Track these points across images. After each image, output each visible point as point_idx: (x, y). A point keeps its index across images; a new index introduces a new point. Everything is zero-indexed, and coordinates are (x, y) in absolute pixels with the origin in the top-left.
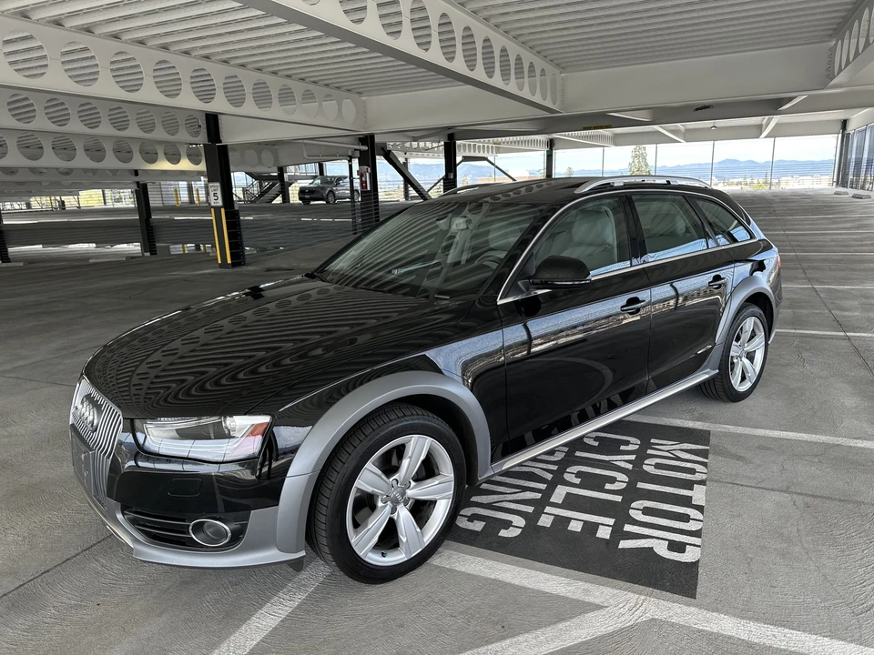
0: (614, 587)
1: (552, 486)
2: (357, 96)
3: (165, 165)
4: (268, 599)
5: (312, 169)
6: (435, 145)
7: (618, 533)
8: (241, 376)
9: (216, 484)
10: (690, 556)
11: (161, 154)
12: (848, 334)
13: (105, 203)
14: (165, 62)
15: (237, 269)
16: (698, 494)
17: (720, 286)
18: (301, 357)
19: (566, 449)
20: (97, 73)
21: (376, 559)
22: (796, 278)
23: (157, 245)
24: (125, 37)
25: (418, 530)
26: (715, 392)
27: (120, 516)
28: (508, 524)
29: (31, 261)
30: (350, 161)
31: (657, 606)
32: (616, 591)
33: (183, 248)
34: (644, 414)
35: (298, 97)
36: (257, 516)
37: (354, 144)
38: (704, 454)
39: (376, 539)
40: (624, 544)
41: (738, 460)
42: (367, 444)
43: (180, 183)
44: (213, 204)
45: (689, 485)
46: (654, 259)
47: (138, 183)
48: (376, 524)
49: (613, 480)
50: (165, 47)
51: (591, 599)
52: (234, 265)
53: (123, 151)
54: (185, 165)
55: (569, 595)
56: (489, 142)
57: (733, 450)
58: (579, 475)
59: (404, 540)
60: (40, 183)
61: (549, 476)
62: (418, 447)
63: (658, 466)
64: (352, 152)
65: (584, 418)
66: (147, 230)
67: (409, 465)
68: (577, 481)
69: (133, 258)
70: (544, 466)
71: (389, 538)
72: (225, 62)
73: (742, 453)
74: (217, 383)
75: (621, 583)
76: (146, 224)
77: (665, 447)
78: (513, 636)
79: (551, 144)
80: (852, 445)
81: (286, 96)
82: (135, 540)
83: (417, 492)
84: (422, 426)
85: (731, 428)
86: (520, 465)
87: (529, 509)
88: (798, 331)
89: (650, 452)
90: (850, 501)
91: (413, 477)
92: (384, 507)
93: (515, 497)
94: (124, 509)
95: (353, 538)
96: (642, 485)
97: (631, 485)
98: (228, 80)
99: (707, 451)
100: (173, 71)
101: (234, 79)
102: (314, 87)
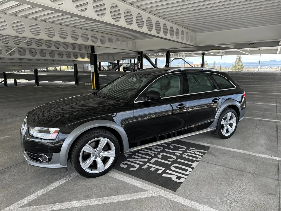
0: (154, 186)
1: (153, 158)
2: (133, 40)
3: (80, 59)
7: (164, 172)
8: (53, 118)
10: (181, 180)
11: (79, 56)
12: (278, 121)
13: (68, 70)
14: (74, 31)
16: (194, 165)
17: (216, 102)
19: (163, 148)
20: (55, 34)
21: (89, 171)
22: (272, 102)
23: (79, 82)
24: (63, 24)
25: (103, 164)
27: (25, 152)
29: (45, 86)
30: (135, 59)
31: (163, 192)
33: (89, 84)
35: (114, 40)
36: (55, 155)
37: (136, 54)
38: (204, 153)
39: (89, 165)
40: (164, 175)
41: (214, 156)
42: (87, 138)
44: (91, 71)
45: (193, 161)
47: (74, 64)
48: (90, 161)
49: (171, 158)
51: (145, 189)
53: (68, 55)
54: (86, 59)
55: (140, 187)
57: (214, 153)
59: (98, 167)
60: (48, 63)
61: (153, 155)
62: (104, 141)
63: (187, 155)
64: (135, 57)
66: (76, 78)
67: (100, 146)
68: (161, 157)
69: (71, 86)
72: (92, 31)
73: (216, 154)
75: (157, 185)
76: (76, 76)
77: (193, 150)
78: (118, 195)
80: (254, 155)
81: (110, 40)
82: (28, 159)
83: (104, 154)
84: (105, 135)
85: (218, 147)
87: (142, 163)
88: (261, 119)
89: (188, 151)
90: (241, 171)
91: (102, 150)
92: (93, 157)
93: (140, 160)
94: (26, 150)
95: (82, 164)
96: (179, 160)
97: (176, 160)
98: (92, 36)
99: (206, 153)
100: (76, 33)
101: (95, 35)
102: (119, 38)
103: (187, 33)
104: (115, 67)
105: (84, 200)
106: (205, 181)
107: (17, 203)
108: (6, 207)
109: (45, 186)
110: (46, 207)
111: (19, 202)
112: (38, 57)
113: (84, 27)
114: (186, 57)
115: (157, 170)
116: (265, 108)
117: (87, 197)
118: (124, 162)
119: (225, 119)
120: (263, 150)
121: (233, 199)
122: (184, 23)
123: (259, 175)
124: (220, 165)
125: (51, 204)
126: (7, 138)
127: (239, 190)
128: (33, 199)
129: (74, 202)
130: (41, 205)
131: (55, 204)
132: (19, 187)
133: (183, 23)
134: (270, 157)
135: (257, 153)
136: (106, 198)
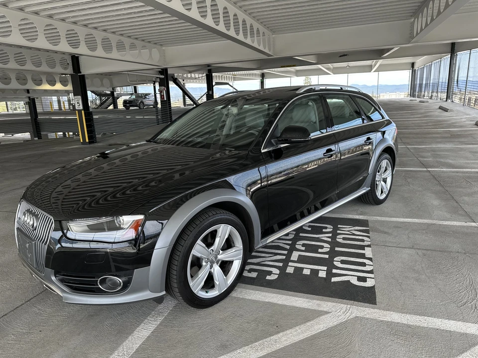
0: (333, 302)
1: (290, 252)
2: (160, 47)
3: (46, 87)
4: (143, 321)
5: (130, 89)
6: (201, 75)
7: (330, 274)
8: (128, 192)
9: (110, 257)
10: (369, 283)
11: (44, 80)
12: (428, 169)
13: (8, 111)
14: (50, 25)
15: (92, 145)
16: (368, 252)
17: (370, 143)
18: (146, 186)
19: (294, 233)
21: (203, 295)
24: (27, 10)
25: (225, 277)
26: (368, 200)
27: (53, 278)
28: (270, 273)
30: (154, 84)
31: (357, 310)
32: (334, 304)
33: (56, 135)
34: (332, 213)
35: (127, 47)
36: (138, 273)
37: (156, 75)
38: (367, 231)
39: (203, 283)
40: (334, 279)
41: (385, 233)
42: (197, 230)
43: (53, 97)
44: (77, 109)
45: (362, 247)
46: (338, 128)
47: (29, 97)
48: (203, 275)
49: (322, 247)
50: (50, 16)
51: (322, 309)
52: (90, 143)
54: (59, 86)
55: (310, 307)
56: (230, 74)
57: (382, 229)
58: (303, 245)
59: (218, 283)
61: (288, 247)
62: (224, 231)
63: (344, 239)
64: (155, 79)
65: (303, 216)
66: (36, 125)
67: (219, 242)
68: (303, 248)
69: (27, 141)
70: (285, 242)
71: (209, 283)
72: (85, 26)
73: (386, 230)
74: (114, 197)
75: (337, 300)
76: (35, 122)
77: (346, 229)
78: (283, 331)
79: (263, 76)
80: (441, 223)
81: (121, 47)
83: (223, 256)
85: (379, 218)
86: (272, 242)
87: (280, 264)
88: (403, 169)
89: (339, 232)
90: (445, 251)
92: (206, 266)
93: (272, 259)
94: (56, 274)
95: (191, 283)
96: (337, 249)
97: (332, 249)
100: (55, 31)
102: (136, 42)
103: (264, 33)
104: (105, 102)
106: (407, 277)
117: (225, 348)
119: (379, 172)
120: (448, 216)
124: (407, 246)
134: (464, 224)
135: (443, 220)
136: (265, 342)
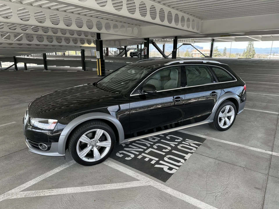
0: (146, 176)
1: (148, 148)
2: (139, 26)
3: (86, 45)
6: (170, 40)
7: (157, 163)
10: (173, 171)
11: (86, 42)
13: (76, 55)
14: (79, 17)
15: (103, 77)
16: (187, 157)
17: (215, 95)
19: (159, 139)
20: (59, 20)
21: (86, 159)
23: (86, 68)
25: (99, 154)
27: (27, 140)
29: (53, 70)
30: (141, 45)
31: (153, 182)
35: (119, 26)
36: (53, 144)
37: (142, 40)
38: (199, 145)
39: (86, 154)
40: (157, 166)
41: (208, 148)
42: (83, 130)
44: (97, 58)
45: (187, 153)
47: (82, 50)
48: (87, 151)
49: (166, 148)
51: (137, 178)
53: (75, 41)
54: (93, 45)
55: (133, 176)
56: (190, 39)
57: (209, 145)
58: (157, 146)
59: (95, 156)
60: (56, 49)
61: (149, 145)
62: (100, 132)
63: (182, 147)
66: (84, 63)
68: (156, 148)
69: (79, 71)
70: (150, 142)
72: (97, 17)
73: (211, 146)
75: (148, 175)
76: (83, 61)
77: (189, 142)
78: (111, 183)
79: (213, 40)
80: (249, 148)
81: (115, 27)
82: (30, 147)
83: (100, 144)
84: (101, 127)
85: (214, 139)
87: (138, 153)
88: (262, 111)
89: (183, 142)
90: (233, 164)
91: (99, 140)
92: (89, 147)
93: (136, 150)
94: (28, 139)
95: (79, 153)
96: (173, 151)
97: (170, 151)
98: (98, 22)
99: (201, 144)
100: (81, 20)
101: (100, 22)
102: (124, 24)
103: (193, 20)
104: (122, 52)
105: (79, 187)
106: (196, 173)
107: (19, 187)
108: (8, 191)
109: (45, 172)
110: (44, 192)
111: (21, 186)
112: (46, 42)
113: (89, 14)
114: (195, 43)
115: (151, 160)
116: (269, 99)
117: (82, 184)
118: (121, 152)
119: (223, 112)
120: (259, 144)
121: (220, 192)
122: (190, 10)
123: (250, 169)
124: (213, 157)
125: (49, 189)
126: (14, 124)
127: (227, 183)
128: (34, 184)
129: (70, 188)
130: (41, 190)
131: (53, 189)
132: (22, 172)
133: (188, 10)
134: (264, 151)
135: (252, 147)
136: (100, 186)
